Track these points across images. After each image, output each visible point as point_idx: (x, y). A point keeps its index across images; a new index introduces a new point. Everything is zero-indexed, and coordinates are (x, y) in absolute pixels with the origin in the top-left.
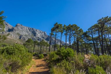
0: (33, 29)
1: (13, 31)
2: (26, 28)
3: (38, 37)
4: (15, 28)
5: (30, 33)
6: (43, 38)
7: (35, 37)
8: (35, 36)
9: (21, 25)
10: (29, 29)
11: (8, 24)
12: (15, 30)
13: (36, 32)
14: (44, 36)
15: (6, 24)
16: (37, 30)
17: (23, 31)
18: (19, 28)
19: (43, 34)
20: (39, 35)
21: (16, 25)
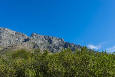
0: (49, 37)
1: (28, 41)
2: (41, 37)
3: (55, 45)
4: (31, 38)
5: (46, 41)
6: (61, 45)
7: (51, 45)
8: (51, 43)
9: (37, 34)
10: (44, 37)
11: (25, 35)
12: (30, 40)
13: (52, 39)
14: (61, 43)
15: (23, 35)
16: (54, 38)
17: (38, 40)
18: (35, 37)
19: (60, 40)
20: (55, 42)
21: (32, 35)
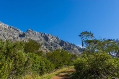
0: (44, 34)
1: (24, 37)
2: (37, 33)
3: (51, 42)
4: (27, 34)
5: (42, 38)
6: (56, 43)
8: (47, 41)
9: (33, 30)
10: (40, 34)
11: (19, 30)
12: (26, 36)
13: (48, 37)
14: (57, 41)
15: (17, 30)
16: (49, 35)
17: (34, 36)
18: (31, 33)
19: (56, 38)
20: (51, 40)
21: (28, 31)
